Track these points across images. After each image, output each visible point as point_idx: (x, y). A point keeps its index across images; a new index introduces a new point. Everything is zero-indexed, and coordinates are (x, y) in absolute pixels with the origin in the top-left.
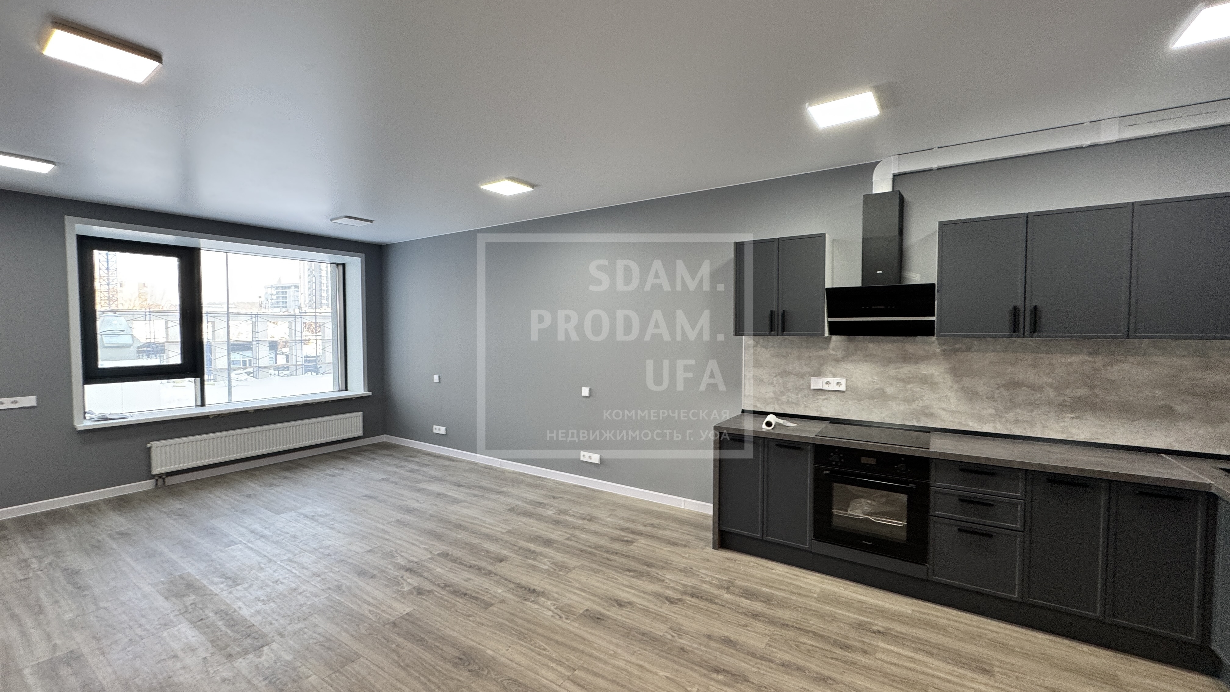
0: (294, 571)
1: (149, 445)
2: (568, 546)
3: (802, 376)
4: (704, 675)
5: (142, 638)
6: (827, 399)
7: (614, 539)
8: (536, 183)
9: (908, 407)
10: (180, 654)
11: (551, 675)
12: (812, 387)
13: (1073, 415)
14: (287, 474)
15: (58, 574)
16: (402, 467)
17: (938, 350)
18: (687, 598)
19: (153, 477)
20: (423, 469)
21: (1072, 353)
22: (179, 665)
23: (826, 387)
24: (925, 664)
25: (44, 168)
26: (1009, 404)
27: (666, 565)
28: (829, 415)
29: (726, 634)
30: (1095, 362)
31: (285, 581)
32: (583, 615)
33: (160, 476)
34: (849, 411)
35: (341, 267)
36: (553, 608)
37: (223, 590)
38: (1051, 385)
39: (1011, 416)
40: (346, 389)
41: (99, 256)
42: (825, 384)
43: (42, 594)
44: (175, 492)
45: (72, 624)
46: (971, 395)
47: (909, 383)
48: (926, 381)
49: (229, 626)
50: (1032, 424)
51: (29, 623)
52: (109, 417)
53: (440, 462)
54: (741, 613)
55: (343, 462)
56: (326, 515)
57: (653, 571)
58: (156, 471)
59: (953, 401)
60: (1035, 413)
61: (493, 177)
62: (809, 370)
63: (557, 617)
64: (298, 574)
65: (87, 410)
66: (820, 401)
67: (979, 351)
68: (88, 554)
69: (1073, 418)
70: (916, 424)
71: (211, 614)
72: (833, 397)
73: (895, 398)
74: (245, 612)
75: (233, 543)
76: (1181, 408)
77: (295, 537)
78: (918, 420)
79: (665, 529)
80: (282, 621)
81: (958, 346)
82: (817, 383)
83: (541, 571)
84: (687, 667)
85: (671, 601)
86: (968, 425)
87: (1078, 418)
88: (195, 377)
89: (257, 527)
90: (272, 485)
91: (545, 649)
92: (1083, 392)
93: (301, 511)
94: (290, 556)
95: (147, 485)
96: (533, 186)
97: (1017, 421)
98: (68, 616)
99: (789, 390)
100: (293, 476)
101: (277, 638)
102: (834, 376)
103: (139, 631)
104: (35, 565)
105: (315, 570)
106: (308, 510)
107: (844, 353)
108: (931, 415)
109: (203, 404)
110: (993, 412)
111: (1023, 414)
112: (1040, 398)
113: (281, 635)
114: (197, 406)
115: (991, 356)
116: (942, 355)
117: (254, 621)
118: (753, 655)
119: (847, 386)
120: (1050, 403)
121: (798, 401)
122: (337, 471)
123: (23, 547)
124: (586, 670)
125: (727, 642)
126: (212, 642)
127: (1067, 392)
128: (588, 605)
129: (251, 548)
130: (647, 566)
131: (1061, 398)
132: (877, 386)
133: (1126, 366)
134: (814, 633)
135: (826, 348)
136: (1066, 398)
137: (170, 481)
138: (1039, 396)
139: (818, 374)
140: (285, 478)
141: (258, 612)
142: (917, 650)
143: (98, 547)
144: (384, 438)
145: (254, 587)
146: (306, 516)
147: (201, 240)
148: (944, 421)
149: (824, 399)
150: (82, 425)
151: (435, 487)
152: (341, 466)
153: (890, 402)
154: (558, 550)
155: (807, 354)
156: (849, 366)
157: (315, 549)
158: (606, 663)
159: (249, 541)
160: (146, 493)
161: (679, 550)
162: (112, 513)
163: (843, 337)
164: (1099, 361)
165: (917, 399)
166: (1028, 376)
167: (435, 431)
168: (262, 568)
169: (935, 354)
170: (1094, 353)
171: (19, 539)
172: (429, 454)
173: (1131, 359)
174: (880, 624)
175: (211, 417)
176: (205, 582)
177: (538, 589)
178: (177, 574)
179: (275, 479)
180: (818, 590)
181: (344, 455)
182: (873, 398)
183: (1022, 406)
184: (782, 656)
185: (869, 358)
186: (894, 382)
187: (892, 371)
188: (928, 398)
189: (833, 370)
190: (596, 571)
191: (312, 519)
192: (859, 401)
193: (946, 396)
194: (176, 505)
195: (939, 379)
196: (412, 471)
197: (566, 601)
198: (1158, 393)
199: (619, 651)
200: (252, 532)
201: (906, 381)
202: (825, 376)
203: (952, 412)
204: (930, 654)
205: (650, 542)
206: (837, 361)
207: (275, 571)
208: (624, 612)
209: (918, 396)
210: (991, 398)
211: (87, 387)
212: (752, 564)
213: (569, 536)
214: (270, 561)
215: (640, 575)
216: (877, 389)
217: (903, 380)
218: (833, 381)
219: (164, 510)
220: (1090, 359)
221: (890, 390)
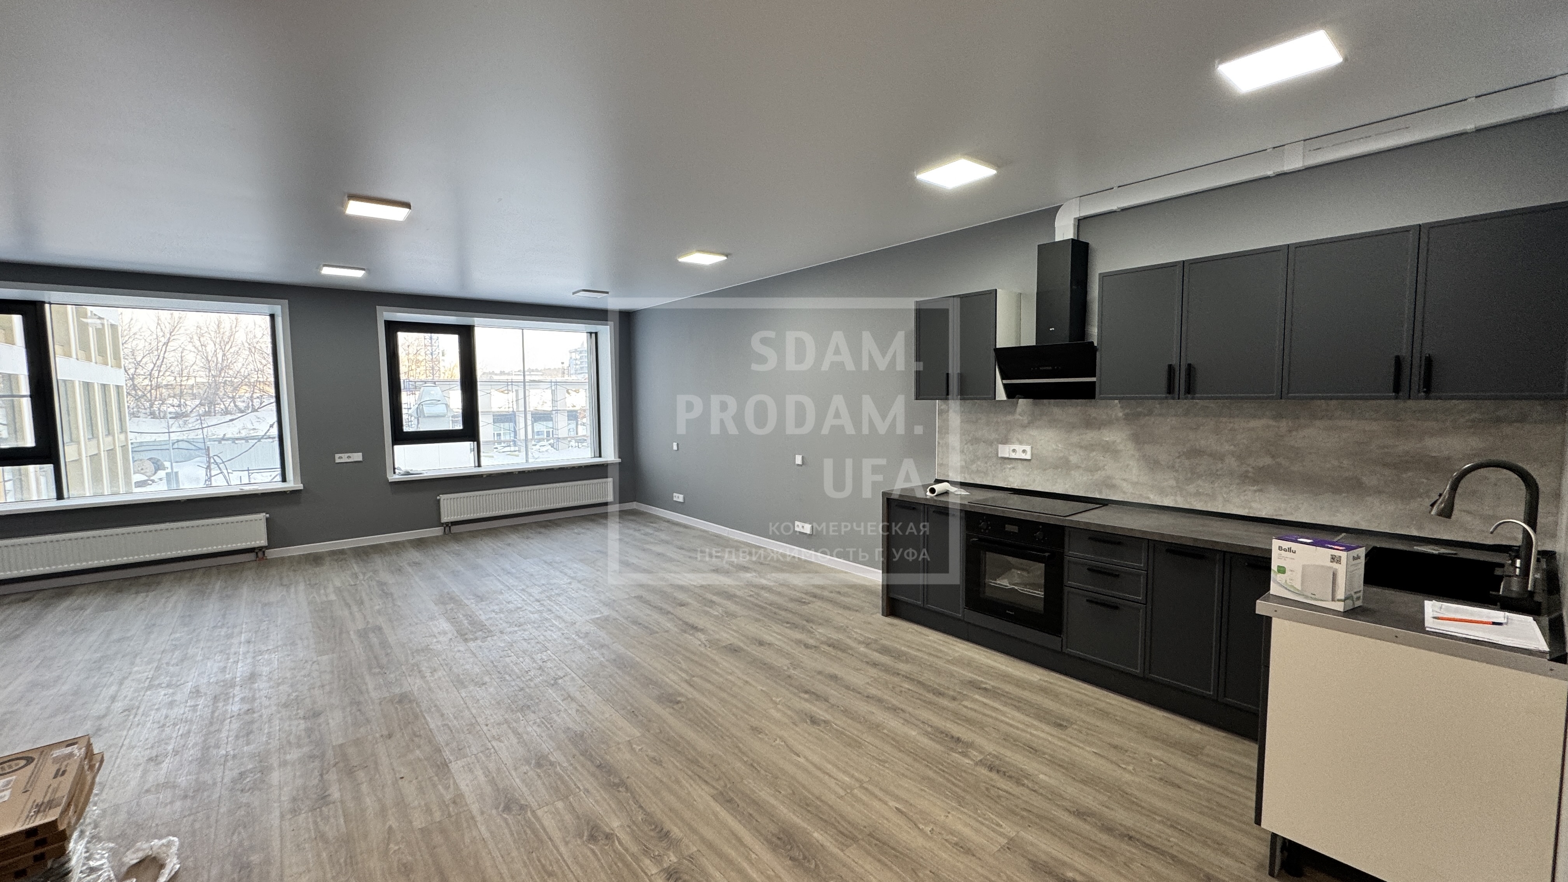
0: (523, 597)
1: (438, 498)
2: (747, 601)
3: (990, 443)
4: (795, 694)
5: (417, 624)
6: (1013, 468)
7: (792, 600)
8: (729, 251)
9: (1091, 477)
10: (437, 635)
11: (674, 678)
12: (999, 455)
13: (1255, 488)
14: (543, 530)
15: (374, 583)
16: (639, 530)
17: (1120, 414)
18: (825, 647)
19: (442, 525)
20: (656, 533)
21: (1254, 417)
22: (435, 640)
23: (1013, 456)
24: (1004, 714)
25: (359, 274)
26: (1189, 475)
27: (827, 622)
28: (1016, 485)
29: (837, 672)
30: (1279, 428)
31: (515, 602)
32: (725, 647)
33: (447, 524)
34: (1034, 481)
35: (593, 335)
36: (703, 640)
37: (472, 603)
38: (1233, 454)
39: (1191, 488)
40: (600, 456)
41: (403, 337)
42: (1011, 452)
43: (364, 594)
44: (457, 538)
45: (379, 612)
46: (1152, 464)
47: (1093, 450)
48: (1109, 449)
49: (470, 624)
50: (1213, 497)
51: (355, 609)
52: (411, 472)
53: (676, 528)
54: (862, 661)
55: (590, 523)
56: (561, 562)
57: (809, 626)
58: (445, 519)
59: (1135, 471)
60: (1216, 485)
61: (686, 250)
62: (997, 436)
63: (703, 645)
64: (525, 599)
65: (396, 467)
66: (1008, 470)
67: (1160, 415)
68: (393, 573)
69: (1255, 491)
70: (1098, 497)
71: (461, 616)
72: (1019, 465)
73: (1078, 467)
74: (483, 618)
75: (488, 575)
76: (1370, 481)
77: (532, 575)
78: (1100, 493)
79: (849, 596)
80: (505, 625)
81: (1139, 409)
82: (1005, 451)
83: (711, 615)
84: (784, 687)
85: (807, 646)
86: (1148, 498)
87: (1261, 490)
88: (474, 441)
89: (508, 566)
90: (528, 538)
91: (680, 663)
92: (1267, 461)
93: (544, 558)
94: (524, 587)
95: (437, 531)
96: (727, 256)
97: (1198, 494)
98: (377, 607)
99: (978, 459)
100: (547, 532)
101: (498, 634)
102: (1021, 443)
103: (415, 620)
104: (361, 577)
105: (538, 598)
106: (549, 558)
107: (1030, 418)
108: (1112, 487)
109: (479, 466)
110: (1175, 484)
111: (1205, 486)
112: (1222, 469)
113: (502, 632)
114: (475, 467)
115: (1173, 421)
116: (1124, 419)
117: (486, 623)
118: (848, 688)
119: (1032, 455)
120: (1231, 473)
121: (987, 471)
122: (583, 531)
123: (355, 566)
124: (701, 677)
125: (834, 678)
126: (457, 632)
127: (1251, 461)
128: (733, 640)
129: (499, 580)
130: (807, 621)
131: (1244, 468)
132: (1061, 455)
133: (1309, 432)
134: (919, 682)
135: (1013, 413)
136: (1250, 469)
137: (455, 529)
138: (1221, 466)
139: (1005, 441)
140: (540, 533)
141: (491, 618)
142: (1006, 704)
143: (400, 570)
144: (634, 505)
145: (493, 604)
146: (546, 562)
147: (476, 319)
148: (1124, 493)
149: (1010, 469)
150: (392, 478)
151: (659, 549)
152: (588, 527)
153: (1073, 472)
154: (736, 603)
155: (995, 420)
156: (1034, 432)
157: (543, 585)
158: (721, 676)
159: (498, 575)
160: (437, 537)
161: (847, 613)
162: (411, 549)
163: (1031, 400)
164: (1284, 425)
165: (1099, 469)
166: (1209, 443)
167: (675, 499)
168: (502, 593)
169: (1117, 420)
170: (1278, 417)
171: (353, 561)
172: (668, 521)
173: (1318, 423)
174: (990, 683)
175: (485, 476)
176: (462, 598)
177: (700, 627)
178: (446, 591)
179: (532, 533)
180: (957, 655)
181: (593, 517)
182: (1056, 467)
183: (1204, 478)
184: (873, 691)
185: (1053, 423)
186: (1078, 450)
187: (1075, 438)
188: (1110, 468)
189: (1020, 437)
190: (757, 620)
191: (550, 564)
192: (1045, 470)
193: (1128, 465)
194: (456, 547)
195: (1121, 447)
196: (646, 534)
197: (717, 637)
198: (1346, 463)
199: (736, 671)
200: (503, 569)
201: (1089, 448)
202: (1012, 443)
203: (1135, 484)
204: (1018, 709)
205: (824, 605)
206: (1024, 427)
207: (510, 596)
208: (762, 649)
209: (1101, 465)
210: (1172, 467)
211: (396, 447)
212: (910, 630)
213: (752, 593)
214: (509, 589)
215: (794, 626)
216: (1061, 458)
217: (1085, 448)
218: (1019, 448)
219: (446, 550)
220: (1274, 423)
221: (1074, 459)
